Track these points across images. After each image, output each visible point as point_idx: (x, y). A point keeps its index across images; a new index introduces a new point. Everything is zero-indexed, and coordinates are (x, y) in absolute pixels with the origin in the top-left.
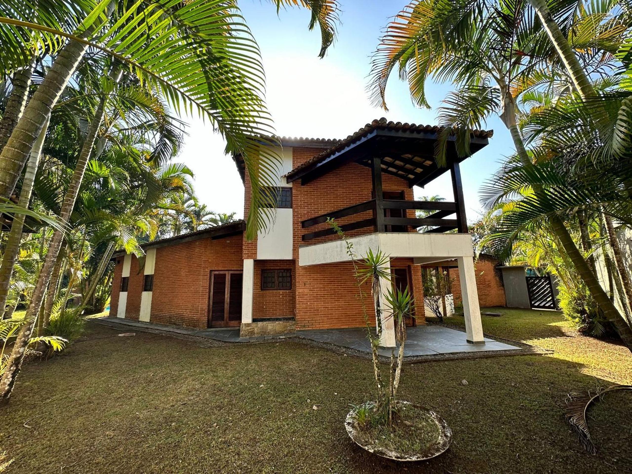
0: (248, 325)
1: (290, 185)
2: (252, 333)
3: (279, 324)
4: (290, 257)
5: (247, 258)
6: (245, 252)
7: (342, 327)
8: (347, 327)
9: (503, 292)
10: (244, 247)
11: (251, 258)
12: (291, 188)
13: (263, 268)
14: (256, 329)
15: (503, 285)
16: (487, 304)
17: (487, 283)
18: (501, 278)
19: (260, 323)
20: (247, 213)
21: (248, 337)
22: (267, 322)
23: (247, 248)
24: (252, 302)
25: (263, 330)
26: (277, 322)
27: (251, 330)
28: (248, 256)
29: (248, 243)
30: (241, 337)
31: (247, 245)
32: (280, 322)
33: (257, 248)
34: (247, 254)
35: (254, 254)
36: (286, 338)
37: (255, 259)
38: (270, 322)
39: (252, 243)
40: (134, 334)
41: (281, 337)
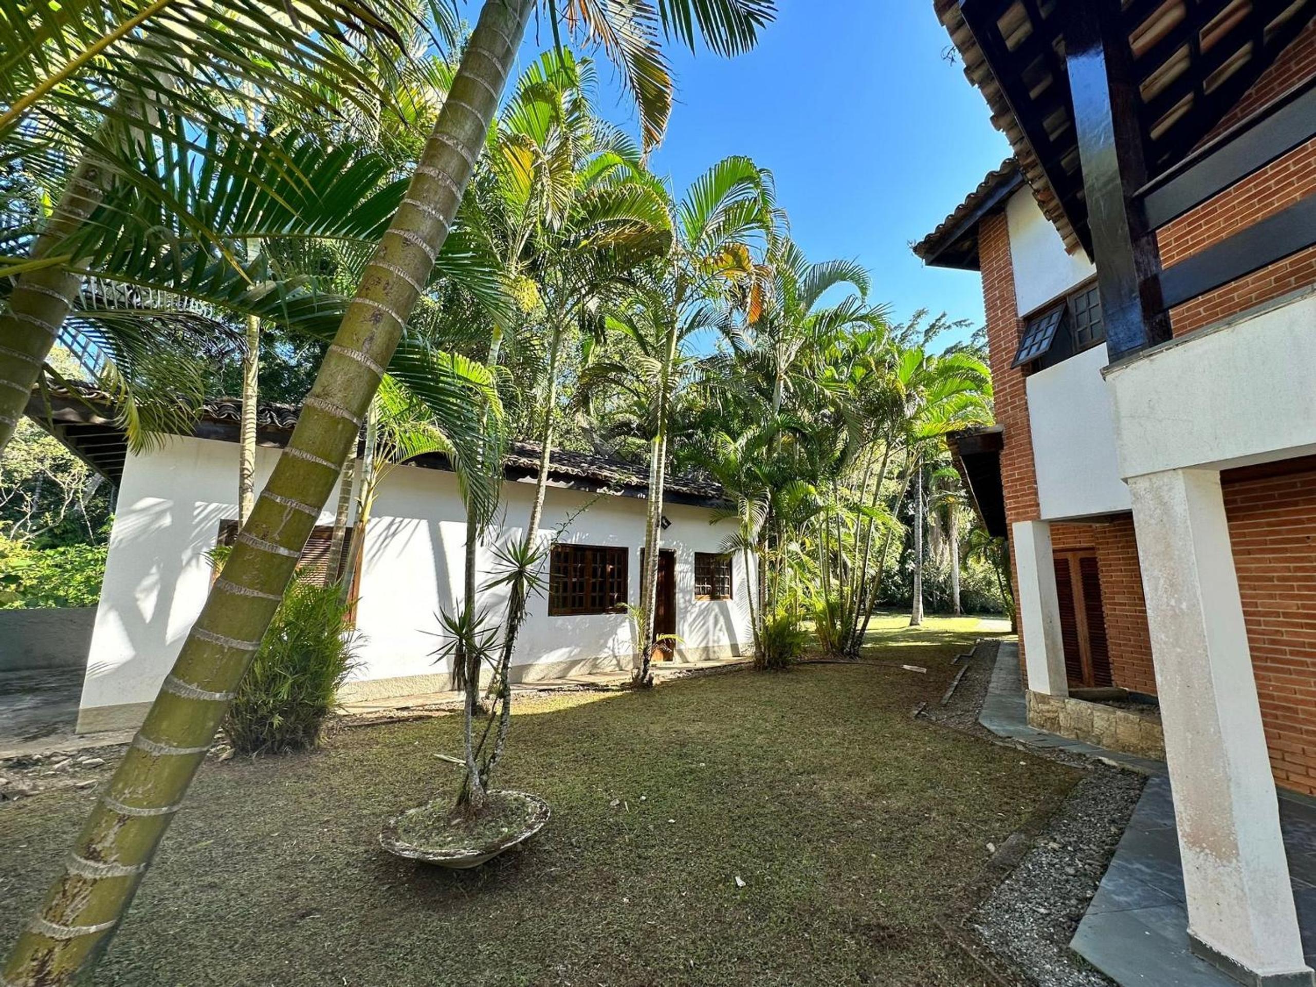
0: (1043, 698)
2: (1054, 722)
5: (1017, 520)
6: (1009, 503)
10: (1006, 493)
11: (1025, 519)
14: (1062, 716)
19: (1073, 701)
20: (1002, 402)
21: (1045, 731)
22: (1090, 704)
23: (1013, 492)
24: (1046, 639)
25: (1080, 725)
26: (1119, 713)
27: (1051, 715)
28: (1018, 514)
29: (1012, 481)
30: (1030, 726)
31: (1011, 487)
32: (1131, 716)
33: (1036, 489)
34: (1015, 508)
35: (1031, 506)
36: (1114, 767)
37: (1036, 519)
38: (1101, 706)
39: (1022, 479)
40: (925, 670)
41: (1106, 760)
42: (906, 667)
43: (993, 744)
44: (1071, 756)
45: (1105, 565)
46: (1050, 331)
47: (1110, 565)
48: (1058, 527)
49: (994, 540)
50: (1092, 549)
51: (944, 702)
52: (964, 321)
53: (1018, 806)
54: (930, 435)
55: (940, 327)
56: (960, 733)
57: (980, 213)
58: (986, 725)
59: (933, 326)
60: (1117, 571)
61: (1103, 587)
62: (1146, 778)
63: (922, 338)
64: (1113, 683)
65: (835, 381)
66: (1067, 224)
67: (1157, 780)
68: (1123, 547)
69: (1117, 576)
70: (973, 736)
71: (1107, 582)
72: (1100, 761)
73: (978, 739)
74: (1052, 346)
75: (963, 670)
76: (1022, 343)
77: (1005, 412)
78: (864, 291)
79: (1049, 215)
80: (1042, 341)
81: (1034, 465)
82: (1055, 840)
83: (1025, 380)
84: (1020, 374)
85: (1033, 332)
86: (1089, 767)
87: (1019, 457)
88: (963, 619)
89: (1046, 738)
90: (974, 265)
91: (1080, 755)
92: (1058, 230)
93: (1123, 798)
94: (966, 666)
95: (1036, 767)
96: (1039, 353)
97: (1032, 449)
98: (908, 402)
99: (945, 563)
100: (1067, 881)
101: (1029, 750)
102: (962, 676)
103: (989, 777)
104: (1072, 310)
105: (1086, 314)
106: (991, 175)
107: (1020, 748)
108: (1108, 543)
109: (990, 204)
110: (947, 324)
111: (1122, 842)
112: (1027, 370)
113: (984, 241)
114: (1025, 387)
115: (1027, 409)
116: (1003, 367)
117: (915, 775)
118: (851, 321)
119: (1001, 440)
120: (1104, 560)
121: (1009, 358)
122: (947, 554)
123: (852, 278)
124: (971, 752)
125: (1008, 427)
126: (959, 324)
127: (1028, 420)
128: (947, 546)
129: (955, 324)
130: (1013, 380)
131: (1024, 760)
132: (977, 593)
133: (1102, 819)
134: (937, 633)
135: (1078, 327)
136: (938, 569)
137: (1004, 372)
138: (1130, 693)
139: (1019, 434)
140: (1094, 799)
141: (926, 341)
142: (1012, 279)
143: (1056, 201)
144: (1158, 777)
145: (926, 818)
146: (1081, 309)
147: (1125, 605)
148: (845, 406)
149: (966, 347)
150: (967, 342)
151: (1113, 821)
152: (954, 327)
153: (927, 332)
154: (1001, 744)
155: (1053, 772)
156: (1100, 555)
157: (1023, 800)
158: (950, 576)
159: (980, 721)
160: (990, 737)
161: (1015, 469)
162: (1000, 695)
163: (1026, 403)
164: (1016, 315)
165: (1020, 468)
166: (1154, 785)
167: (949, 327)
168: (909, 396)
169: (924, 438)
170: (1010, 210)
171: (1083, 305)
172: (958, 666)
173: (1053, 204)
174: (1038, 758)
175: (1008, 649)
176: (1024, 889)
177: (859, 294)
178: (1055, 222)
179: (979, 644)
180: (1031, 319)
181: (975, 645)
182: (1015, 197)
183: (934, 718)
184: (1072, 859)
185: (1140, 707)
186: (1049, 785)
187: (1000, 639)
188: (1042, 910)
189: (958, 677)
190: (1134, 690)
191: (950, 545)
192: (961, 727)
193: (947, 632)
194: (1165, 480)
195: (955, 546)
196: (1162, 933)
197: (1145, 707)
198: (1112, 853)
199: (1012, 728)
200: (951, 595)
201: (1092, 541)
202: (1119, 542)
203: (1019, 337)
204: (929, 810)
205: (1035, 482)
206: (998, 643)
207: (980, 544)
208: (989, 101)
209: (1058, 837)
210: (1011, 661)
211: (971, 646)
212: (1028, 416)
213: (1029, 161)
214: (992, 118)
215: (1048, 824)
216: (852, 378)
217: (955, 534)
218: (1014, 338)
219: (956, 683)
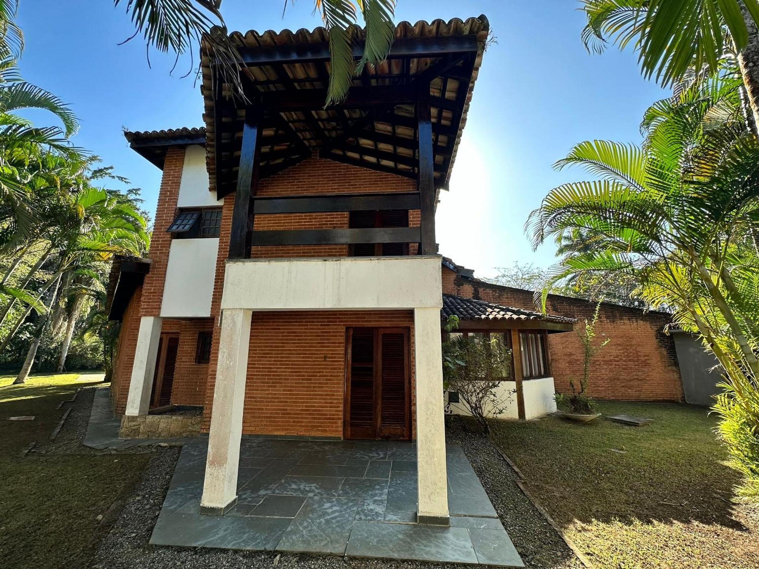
0: (133, 419)
1: (221, 203)
2: (136, 431)
3: (176, 420)
4: (206, 313)
5: (145, 315)
6: (143, 305)
7: (276, 433)
8: (283, 433)
9: (676, 376)
10: (142, 299)
11: (151, 315)
12: (220, 208)
13: (202, 330)
14: (142, 427)
15: (676, 364)
16: (642, 397)
17: (642, 358)
18: (672, 350)
19: (151, 416)
20: (155, 247)
21: (129, 438)
22: (160, 416)
23: (147, 299)
24: (144, 383)
25: (151, 429)
26: (174, 417)
27: (136, 427)
28: (146, 312)
29: (149, 293)
30: (120, 438)
31: (147, 296)
32: (179, 418)
33: (162, 300)
34: (145, 308)
35: (156, 308)
36: (166, 447)
37: (157, 316)
38: (165, 416)
39: (154, 293)
40: (33, 418)
41: (162, 444)
42: (12, 418)
43: (95, 456)
44: (144, 448)
45: (182, 342)
46: (191, 222)
47: (185, 342)
48: (167, 321)
49: (109, 322)
50: (178, 333)
51: (53, 438)
52: (125, 179)
53: (115, 486)
54: (92, 248)
55: (106, 174)
56: (67, 455)
57: (173, 142)
58: (89, 445)
59: (101, 171)
60: (186, 345)
61: (179, 354)
62: (181, 447)
63: (89, 175)
64: (171, 403)
65: (15, 180)
66: (215, 178)
67: (186, 446)
68: (193, 333)
69: (186, 348)
70: (79, 455)
71: (181, 351)
72: (160, 446)
73: (83, 456)
74: (191, 229)
75: (68, 412)
76: (175, 221)
77: (155, 253)
78: (70, 130)
79: (209, 170)
80: (186, 225)
81: (164, 286)
82: (139, 495)
83: (171, 241)
84: (170, 236)
85: (182, 218)
86: (154, 450)
87: (156, 280)
88: (64, 375)
89: (130, 442)
90: (160, 165)
91: (149, 446)
92: (210, 178)
93: (171, 460)
94: (70, 409)
95: (124, 460)
96: (183, 230)
97: (165, 278)
98: (85, 222)
99: (60, 335)
100: (146, 513)
101: (119, 452)
102: (68, 416)
103: (93, 477)
104: (203, 216)
105: (208, 222)
106: (185, 129)
107: (113, 452)
108: (186, 331)
109: (180, 142)
110: (113, 175)
111: (172, 481)
112: (174, 236)
113: (170, 157)
114: (170, 244)
115: (168, 256)
116: (161, 229)
117: (33, 497)
118: (51, 145)
119: (149, 268)
120: (183, 339)
121: (167, 225)
122: (64, 328)
123: (60, 114)
124: (79, 465)
125: (155, 262)
126: (121, 178)
127: (167, 262)
128: (66, 323)
129: (118, 177)
130: (165, 237)
131: (116, 459)
132: (81, 356)
133: (162, 474)
134: (42, 387)
135: (204, 225)
136: (52, 339)
137: (161, 232)
138: (177, 406)
139: (160, 268)
140: (158, 466)
141: (92, 177)
142: (179, 186)
143: (214, 167)
144: (186, 444)
145: (46, 523)
146: (206, 218)
147: (186, 362)
148: (21, 205)
149: (123, 196)
150: (123, 192)
151: (167, 473)
152: (117, 179)
153: (95, 172)
154: (101, 454)
155: (135, 460)
156: (181, 337)
157: (117, 482)
158: (62, 344)
159: (84, 443)
160: (92, 452)
161: (152, 286)
162: (97, 424)
163: (169, 253)
164: (176, 205)
165: (155, 286)
166: (185, 449)
167: (113, 177)
168: (87, 220)
169: (83, 249)
170: (188, 151)
171: (208, 217)
172: (63, 410)
173: (212, 167)
174: (125, 455)
175: (102, 392)
176: (122, 530)
177: (65, 130)
178: (209, 174)
179: (80, 392)
180: (183, 210)
181: (76, 393)
182: (192, 146)
183: (44, 452)
184: (148, 501)
185: (181, 412)
186: (133, 467)
187: (96, 386)
188: (134, 535)
189: (64, 417)
190: (179, 405)
191: (70, 322)
192: (68, 452)
193: (51, 386)
194: (237, 312)
195: (73, 323)
196: (189, 513)
197: (183, 412)
198: (167, 489)
199: (108, 442)
200: (59, 358)
201: (178, 329)
202: (192, 331)
203: (174, 217)
204: (48, 515)
205: (162, 296)
206: (94, 390)
207: (98, 324)
208: (205, 107)
209: (140, 493)
210: (104, 400)
211: (73, 394)
212: (168, 260)
213: (211, 143)
214: (203, 115)
215: (134, 489)
216: (31, 184)
217: (76, 315)
218: (171, 216)
219: (62, 422)
